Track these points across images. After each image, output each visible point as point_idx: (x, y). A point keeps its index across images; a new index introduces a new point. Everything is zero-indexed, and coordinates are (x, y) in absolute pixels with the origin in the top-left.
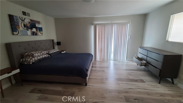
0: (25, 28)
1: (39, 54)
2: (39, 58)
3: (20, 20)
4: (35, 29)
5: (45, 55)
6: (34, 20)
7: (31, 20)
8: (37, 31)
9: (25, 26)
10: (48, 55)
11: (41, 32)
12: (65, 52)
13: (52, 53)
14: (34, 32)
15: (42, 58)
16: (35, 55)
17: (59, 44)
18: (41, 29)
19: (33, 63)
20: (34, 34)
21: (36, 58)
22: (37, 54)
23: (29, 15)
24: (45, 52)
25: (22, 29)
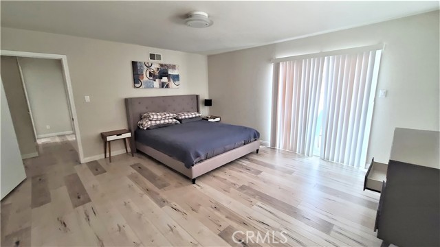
0: (151, 78)
1: (160, 117)
2: (158, 122)
3: (145, 67)
4: (166, 78)
5: (170, 121)
6: (165, 65)
7: (161, 65)
8: (169, 81)
9: (151, 74)
10: (175, 120)
11: (177, 83)
12: (218, 119)
13: (185, 119)
14: (165, 83)
15: (163, 124)
16: (152, 117)
17: (208, 103)
18: (176, 78)
19: (148, 129)
20: (163, 85)
21: (153, 122)
22: (155, 117)
23: (159, 57)
24: (171, 115)
25: (147, 79)
